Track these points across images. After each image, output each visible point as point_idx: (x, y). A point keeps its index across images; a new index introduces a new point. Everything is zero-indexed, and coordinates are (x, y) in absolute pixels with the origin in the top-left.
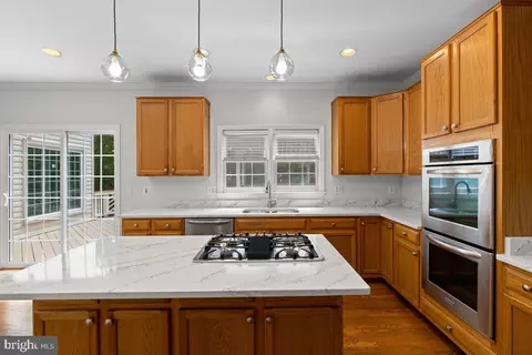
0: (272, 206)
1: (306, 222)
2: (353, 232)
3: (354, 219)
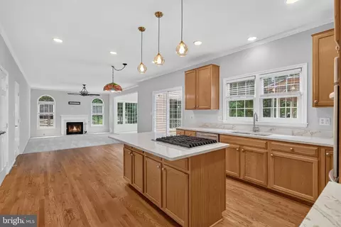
0: (256, 131)
1: (266, 143)
2: (314, 160)
3: (316, 148)
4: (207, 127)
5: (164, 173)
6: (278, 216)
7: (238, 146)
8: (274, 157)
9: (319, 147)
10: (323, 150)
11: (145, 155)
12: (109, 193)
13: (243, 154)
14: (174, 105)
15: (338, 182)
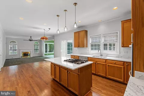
0: (101, 56)
1: (106, 61)
2: (122, 67)
3: (123, 62)
4: (83, 54)
5: (69, 74)
6: (111, 88)
7: (95, 62)
8: (108, 66)
9: (124, 62)
10: (125, 63)
11: (60, 67)
12: (45, 82)
13: (97, 65)
14: (69, 45)
15: (133, 77)
